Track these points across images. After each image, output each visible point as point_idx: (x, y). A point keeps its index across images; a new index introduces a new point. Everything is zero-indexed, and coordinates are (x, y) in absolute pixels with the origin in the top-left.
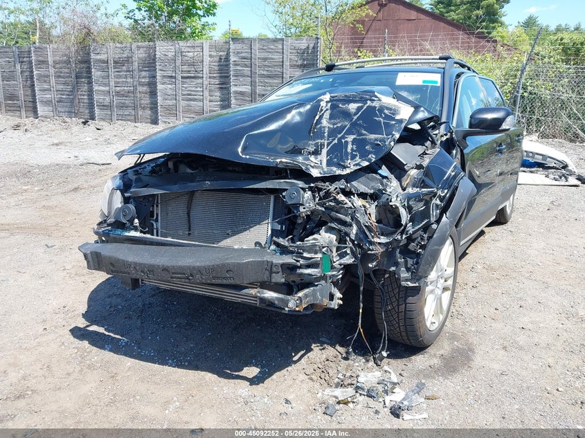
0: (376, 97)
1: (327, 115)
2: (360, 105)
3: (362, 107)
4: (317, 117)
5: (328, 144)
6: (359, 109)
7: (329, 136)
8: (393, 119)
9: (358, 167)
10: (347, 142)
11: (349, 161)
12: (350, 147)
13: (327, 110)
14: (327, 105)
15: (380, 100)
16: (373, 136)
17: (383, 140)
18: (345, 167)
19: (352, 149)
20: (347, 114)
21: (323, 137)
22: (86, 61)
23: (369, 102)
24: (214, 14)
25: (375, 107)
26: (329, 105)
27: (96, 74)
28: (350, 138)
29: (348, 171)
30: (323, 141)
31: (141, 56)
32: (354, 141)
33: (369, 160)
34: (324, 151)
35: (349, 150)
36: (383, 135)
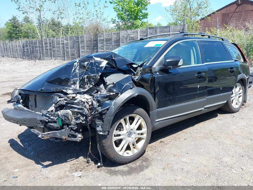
0: (93, 58)
1: (78, 68)
2: (88, 62)
3: (89, 63)
4: (73, 69)
5: (79, 79)
6: (88, 64)
7: (79, 76)
8: (99, 67)
9: (89, 88)
10: (85, 78)
11: (86, 86)
12: (86, 80)
13: (78, 66)
14: (78, 64)
15: (94, 59)
16: (92, 75)
17: (95, 76)
18: (85, 88)
19: (87, 81)
20: (84, 67)
21: (77, 77)
22: (97, 41)
23: (91, 61)
24: (147, 18)
25: (93, 63)
26: (78, 63)
27: (99, 45)
28: (86, 76)
29: (86, 90)
30: (77, 78)
31: (115, 37)
32: (87, 77)
33: (92, 85)
34: (78, 83)
35: (86, 81)
36: (95, 74)
